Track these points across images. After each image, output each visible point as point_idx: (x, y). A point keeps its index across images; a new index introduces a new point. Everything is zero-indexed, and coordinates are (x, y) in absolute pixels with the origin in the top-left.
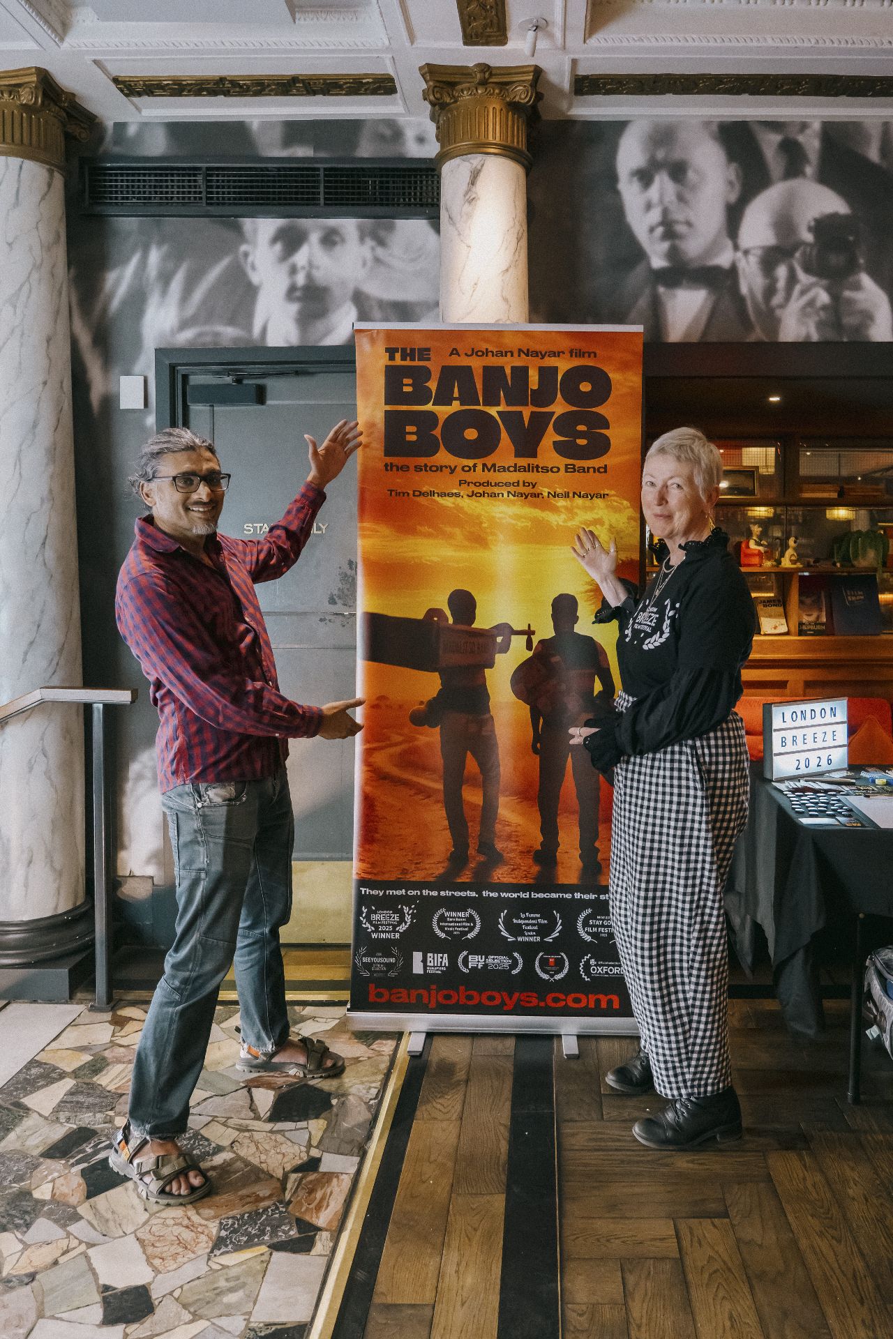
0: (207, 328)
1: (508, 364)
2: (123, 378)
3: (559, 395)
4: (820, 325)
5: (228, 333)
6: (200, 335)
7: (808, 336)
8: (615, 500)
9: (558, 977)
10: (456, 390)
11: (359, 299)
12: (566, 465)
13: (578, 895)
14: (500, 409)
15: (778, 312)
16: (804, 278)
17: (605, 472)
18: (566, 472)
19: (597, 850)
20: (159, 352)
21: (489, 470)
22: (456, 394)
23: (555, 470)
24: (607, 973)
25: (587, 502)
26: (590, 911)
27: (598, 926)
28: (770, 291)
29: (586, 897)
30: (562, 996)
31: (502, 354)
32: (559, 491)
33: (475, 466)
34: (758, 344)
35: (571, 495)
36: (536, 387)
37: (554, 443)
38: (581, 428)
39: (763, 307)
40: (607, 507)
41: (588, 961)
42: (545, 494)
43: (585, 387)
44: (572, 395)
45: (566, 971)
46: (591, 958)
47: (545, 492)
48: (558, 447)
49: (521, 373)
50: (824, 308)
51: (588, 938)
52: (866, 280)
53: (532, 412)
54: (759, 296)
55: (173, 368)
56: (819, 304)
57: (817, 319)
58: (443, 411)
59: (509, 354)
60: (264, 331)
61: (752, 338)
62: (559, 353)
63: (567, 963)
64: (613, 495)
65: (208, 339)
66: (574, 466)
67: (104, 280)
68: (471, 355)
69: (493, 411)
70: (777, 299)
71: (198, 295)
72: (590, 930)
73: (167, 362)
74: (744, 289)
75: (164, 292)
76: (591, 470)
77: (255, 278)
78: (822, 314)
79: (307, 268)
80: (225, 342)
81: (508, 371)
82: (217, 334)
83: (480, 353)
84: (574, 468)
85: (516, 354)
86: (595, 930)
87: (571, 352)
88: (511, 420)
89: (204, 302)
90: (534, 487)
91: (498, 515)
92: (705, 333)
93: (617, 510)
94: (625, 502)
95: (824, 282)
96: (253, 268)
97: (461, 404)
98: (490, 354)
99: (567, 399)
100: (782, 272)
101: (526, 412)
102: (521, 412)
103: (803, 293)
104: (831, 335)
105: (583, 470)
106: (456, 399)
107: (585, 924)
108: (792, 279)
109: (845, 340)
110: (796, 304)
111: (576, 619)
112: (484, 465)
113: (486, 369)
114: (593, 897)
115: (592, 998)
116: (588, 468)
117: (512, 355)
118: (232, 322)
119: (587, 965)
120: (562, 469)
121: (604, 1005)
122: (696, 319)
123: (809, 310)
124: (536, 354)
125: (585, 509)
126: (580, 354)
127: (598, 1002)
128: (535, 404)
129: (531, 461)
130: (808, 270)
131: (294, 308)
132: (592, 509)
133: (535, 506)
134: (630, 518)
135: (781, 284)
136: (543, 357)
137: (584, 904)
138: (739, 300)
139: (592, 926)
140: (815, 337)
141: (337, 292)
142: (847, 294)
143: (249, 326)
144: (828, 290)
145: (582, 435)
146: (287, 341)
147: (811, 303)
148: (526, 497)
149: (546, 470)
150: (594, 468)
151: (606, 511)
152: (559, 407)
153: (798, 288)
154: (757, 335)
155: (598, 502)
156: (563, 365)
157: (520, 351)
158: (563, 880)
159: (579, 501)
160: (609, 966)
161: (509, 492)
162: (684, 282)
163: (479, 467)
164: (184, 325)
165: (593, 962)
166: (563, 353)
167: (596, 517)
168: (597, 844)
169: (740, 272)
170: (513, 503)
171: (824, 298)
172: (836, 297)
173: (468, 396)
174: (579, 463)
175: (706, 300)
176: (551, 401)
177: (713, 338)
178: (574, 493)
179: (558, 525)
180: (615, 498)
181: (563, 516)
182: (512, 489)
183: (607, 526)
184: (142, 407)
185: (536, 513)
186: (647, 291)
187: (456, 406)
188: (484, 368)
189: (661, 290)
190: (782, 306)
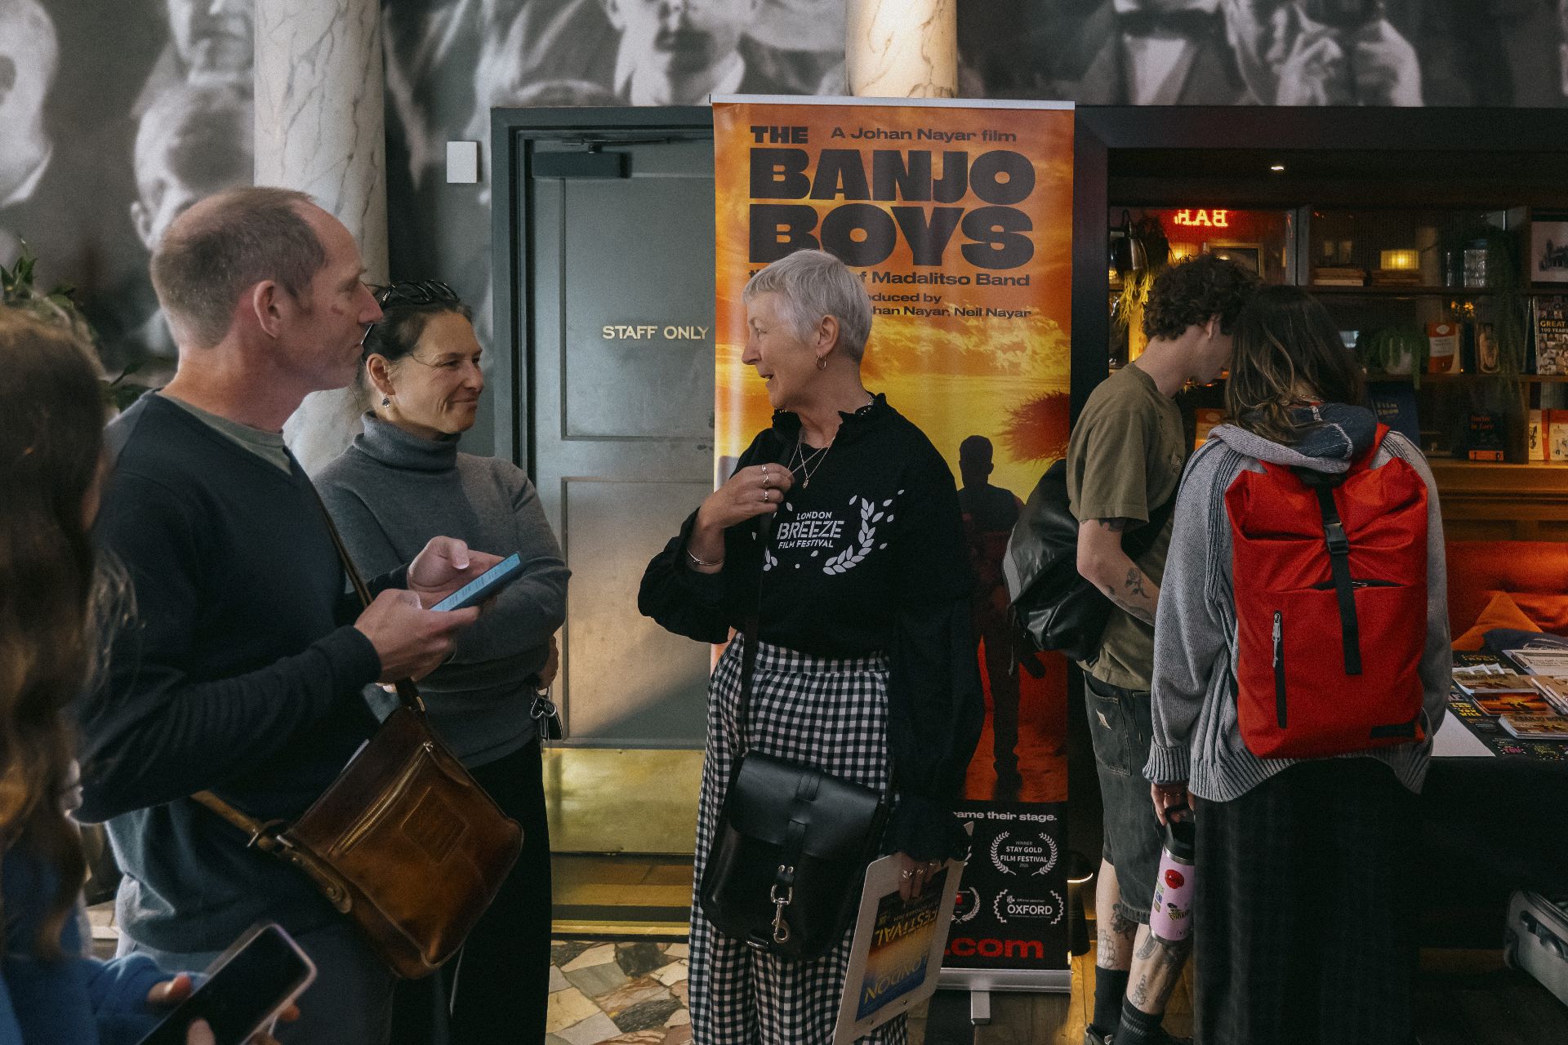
0: (555, 83)
1: (905, 147)
2: (451, 145)
3: (969, 188)
4: (1329, 85)
5: (584, 88)
6: (547, 91)
7: (1314, 98)
8: (1039, 320)
9: (966, 918)
10: (840, 180)
11: (747, 47)
12: (978, 275)
13: (991, 815)
14: (895, 204)
15: (1276, 68)
16: (1306, 23)
17: (1027, 284)
18: (978, 283)
19: (1016, 758)
20: (496, 112)
21: (881, 281)
22: (840, 185)
23: (965, 280)
24: (1027, 913)
25: (1004, 322)
26: (1007, 834)
27: (1017, 854)
28: (1265, 42)
29: (1002, 817)
30: (969, 941)
31: (896, 135)
32: (969, 307)
33: (864, 274)
34: (1253, 108)
35: (984, 312)
36: (940, 177)
37: (964, 247)
38: (997, 228)
39: (1257, 61)
40: (1030, 328)
41: (1004, 897)
42: (952, 311)
43: (1002, 178)
44: (985, 188)
45: (976, 910)
46: (1008, 894)
47: (952, 307)
48: (969, 253)
49: (920, 160)
50: (1334, 63)
51: (1005, 870)
52: (1386, 29)
53: (936, 209)
54: (1252, 48)
55: (513, 133)
56: (1327, 59)
57: (1324, 76)
58: (824, 207)
59: (906, 136)
60: (628, 85)
61: (1243, 101)
62: (969, 135)
63: (978, 900)
64: (1037, 314)
65: (558, 96)
66: (988, 276)
67: (427, 23)
68: (858, 137)
69: (886, 206)
70: (1275, 52)
71: (545, 42)
72: (1006, 858)
73: (506, 125)
74: (1233, 39)
75: (503, 36)
76: (1010, 282)
77: (617, 21)
78: (1332, 71)
79: (682, 9)
80: (579, 102)
81: (905, 157)
82: (568, 90)
83: (870, 135)
84: (988, 279)
85: (914, 136)
86: (1013, 859)
87: (984, 134)
88: (908, 218)
89: (552, 51)
90: (937, 301)
91: (893, 337)
92: (1183, 94)
93: (1042, 332)
94: (1052, 323)
95: (1334, 31)
96: (615, 8)
97: (847, 198)
98: (882, 135)
99: (979, 193)
100: (1280, 18)
101: (928, 208)
102: (920, 210)
103: (1307, 44)
104: (1344, 98)
105: (1001, 282)
106: (840, 191)
107: (1001, 851)
108: (1293, 27)
109: (1361, 104)
110: (1298, 59)
111: (990, 468)
112: (875, 274)
113: (877, 154)
114: (1010, 817)
115: (1010, 945)
116: (1006, 279)
117: (910, 137)
118: (587, 75)
119: (1003, 904)
120: (973, 280)
121: (1024, 954)
122: (1172, 77)
123: (1315, 66)
124: (940, 136)
125: (1002, 330)
126: (997, 136)
127: (1016, 950)
128: (937, 199)
129: (936, 269)
130: (1313, 16)
131: (665, 58)
132: (1010, 330)
133: (938, 325)
134: (1058, 342)
135: (1280, 33)
136: (949, 141)
137: (1001, 826)
138: (1227, 52)
139: (1011, 854)
140: (1323, 100)
141: (720, 39)
142: (1364, 46)
143: (608, 79)
144: (1339, 40)
145: (998, 237)
146: (656, 100)
147: (1318, 57)
148: (928, 315)
149: (953, 281)
150: (1013, 279)
151: (1028, 333)
152: (971, 203)
153: (1300, 38)
154: (1250, 96)
155: (1019, 321)
156: (974, 151)
157: (920, 132)
158: (972, 795)
159: (994, 320)
160: (1030, 904)
161: (906, 309)
162: (1157, 29)
163: (870, 276)
164: (527, 78)
165: (1010, 899)
166: (975, 135)
167: (1016, 340)
168: (1016, 751)
169: (1228, 18)
170: (911, 322)
171: (1333, 50)
172: (1348, 49)
173: (855, 188)
174: (994, 273)
175: (1185, 51)
176: (960, 194)
177: (1193, 100)
178: (988, 310)
179: (968, 350)
180: (1038, 317)
181: (974, 339)
182: (909, 304)
183: (1029, 351)
184: (474, 180)
185: (942, 334)
186: (1111, 40)
187: (839, 200)
188: (876, 153)
189: (1128, 39)
190: (1281, 60)
